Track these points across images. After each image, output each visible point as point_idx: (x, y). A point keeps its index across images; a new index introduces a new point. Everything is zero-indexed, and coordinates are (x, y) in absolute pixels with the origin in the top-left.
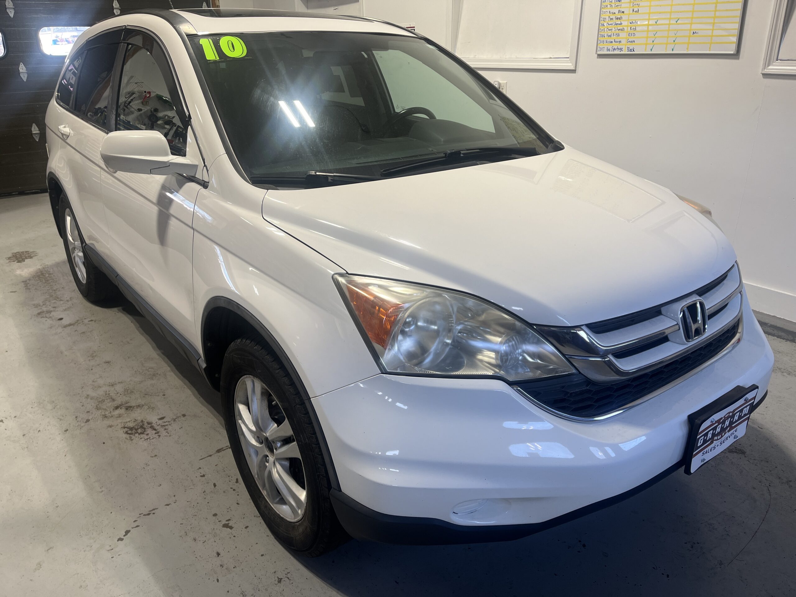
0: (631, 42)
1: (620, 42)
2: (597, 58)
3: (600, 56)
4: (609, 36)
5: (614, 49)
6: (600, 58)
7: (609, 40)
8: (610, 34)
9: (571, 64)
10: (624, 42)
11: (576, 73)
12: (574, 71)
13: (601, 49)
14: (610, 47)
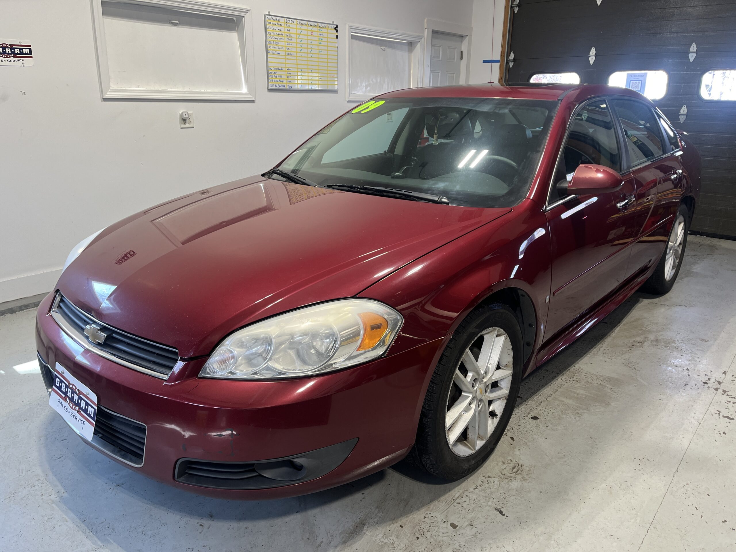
0: (289, 82)
1: (283, 81)
2: (268, 92)
3: (270, 90)
4: (275, 77)
5: (280, 86)
6: (270, 92)
7: (276, 80)
8: (276, 76)
9: (251, 96)
10: (285, 81)
11: (254, 103)
12: (253, 101)
13: (272, 86)
14: (277, 85)
